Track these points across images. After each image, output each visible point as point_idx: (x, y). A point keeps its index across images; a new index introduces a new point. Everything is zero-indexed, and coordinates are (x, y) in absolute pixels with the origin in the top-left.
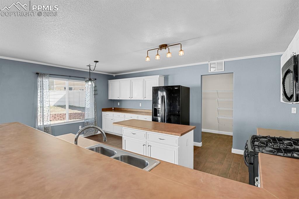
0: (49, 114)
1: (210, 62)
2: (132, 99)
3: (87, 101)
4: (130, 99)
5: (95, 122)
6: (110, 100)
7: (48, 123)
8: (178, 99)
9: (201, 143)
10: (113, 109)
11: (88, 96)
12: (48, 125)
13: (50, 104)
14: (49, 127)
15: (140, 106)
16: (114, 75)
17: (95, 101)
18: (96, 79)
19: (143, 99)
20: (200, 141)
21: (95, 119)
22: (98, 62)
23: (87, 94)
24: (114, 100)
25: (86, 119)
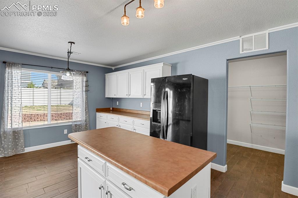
0: (21, 114)
1: (243, 37)
2: (130, 97)
3: (76, 99)
4: (127, 97)
5: (86, 125)
6: (107, 98)
7: (19, 125)
8: (187, 97)
9: (226, 166)
10: (111, 109)
11: (77, 92)
12: (20, 127)
13: (22, 101)
14: (20, 131)
15: (141, 106)
16: (113, 68)
17: (87, 99)
18: (87, 72)
19: (142, 97)
20: (224, 163)
21: (86, 121)
22: (74, 43)
23: (76, 91)
24: (112, 98)
25: (75, 121)
